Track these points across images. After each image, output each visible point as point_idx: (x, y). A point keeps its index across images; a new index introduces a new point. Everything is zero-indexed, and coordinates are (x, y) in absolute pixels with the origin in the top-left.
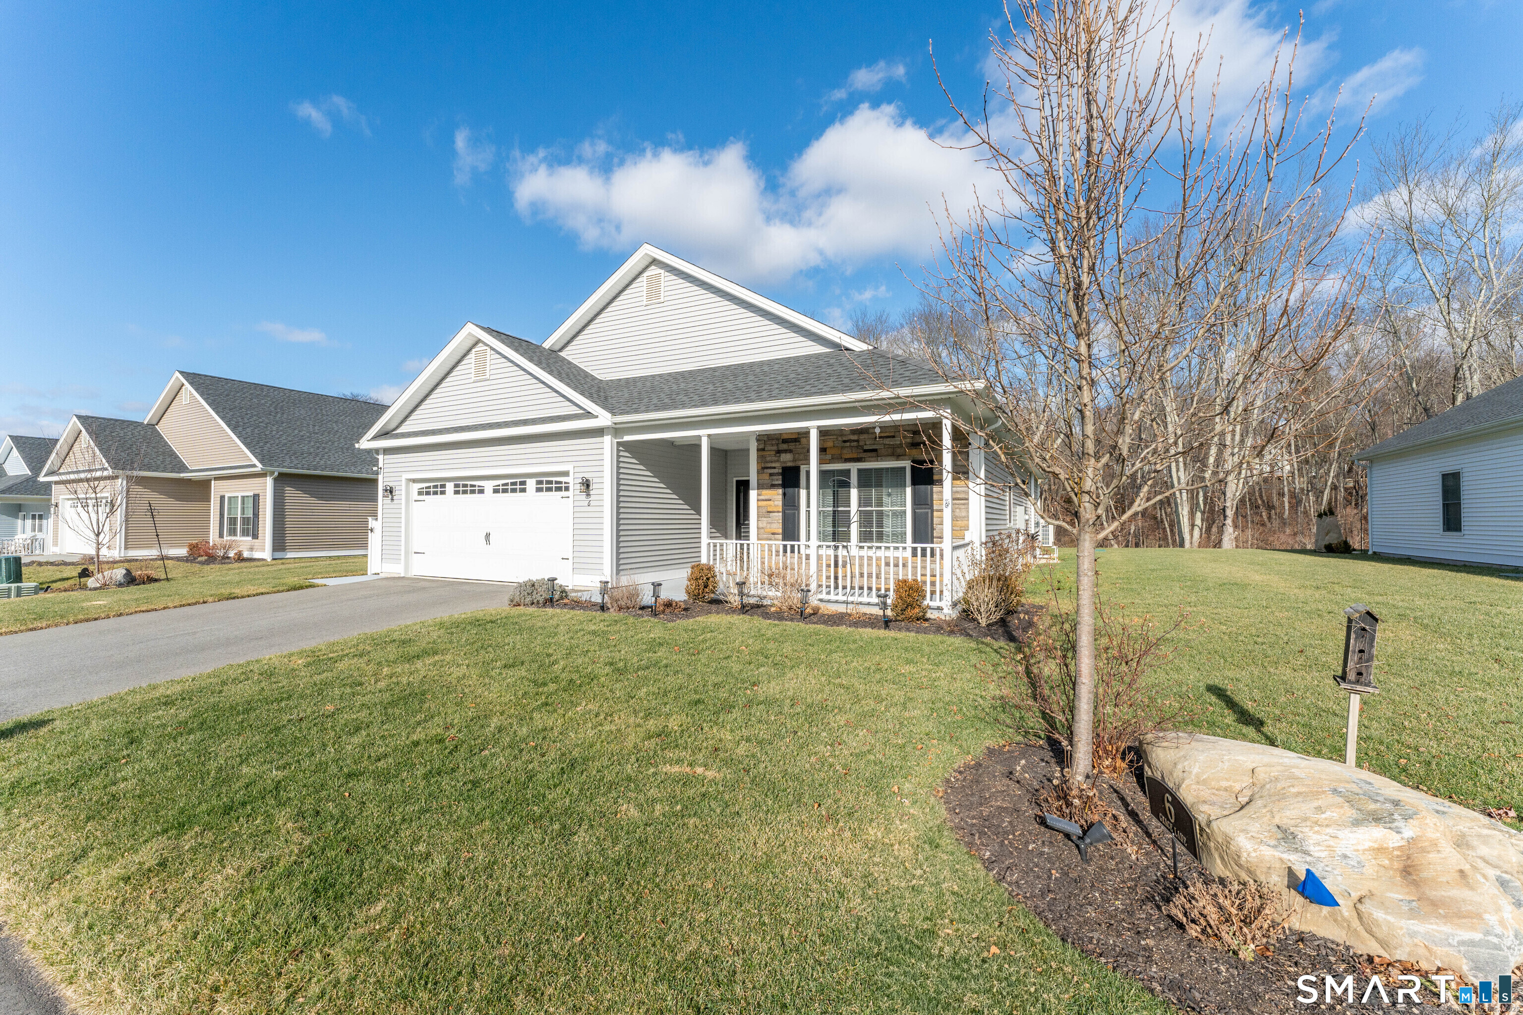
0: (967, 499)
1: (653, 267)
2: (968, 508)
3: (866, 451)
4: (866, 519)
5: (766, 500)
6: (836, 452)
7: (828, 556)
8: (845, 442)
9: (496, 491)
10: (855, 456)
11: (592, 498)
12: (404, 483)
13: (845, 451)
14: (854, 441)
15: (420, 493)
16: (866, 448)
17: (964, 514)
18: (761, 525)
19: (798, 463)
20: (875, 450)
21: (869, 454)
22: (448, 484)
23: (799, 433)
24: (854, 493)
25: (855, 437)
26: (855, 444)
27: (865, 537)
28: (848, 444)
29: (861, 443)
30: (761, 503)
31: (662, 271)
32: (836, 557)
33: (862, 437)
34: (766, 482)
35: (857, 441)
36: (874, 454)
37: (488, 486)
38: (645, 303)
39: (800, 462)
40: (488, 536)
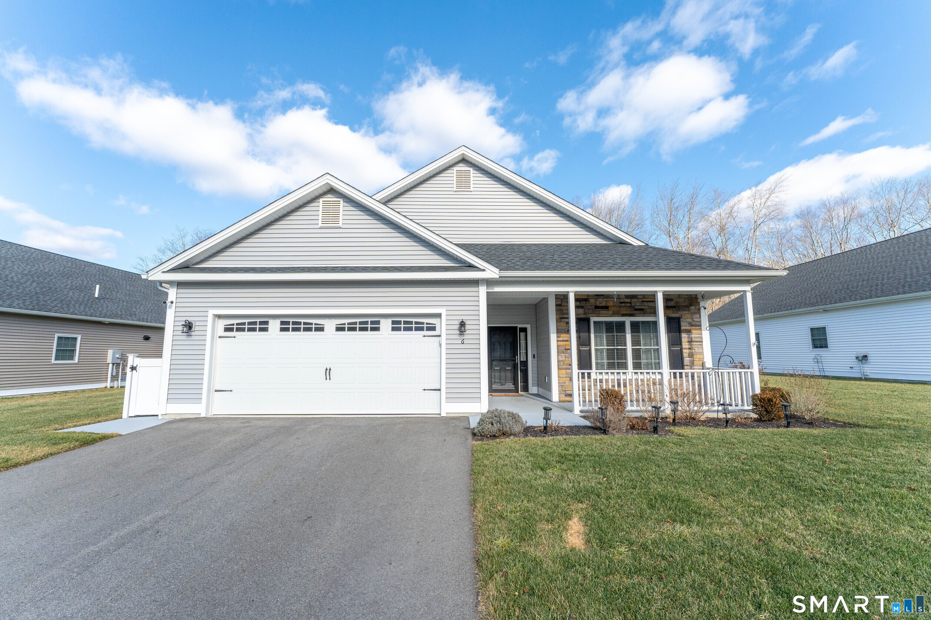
0: (702, 342)
1: (461, 165)
2: (702, 347)
3: (636, 310)
4: (637, 354)
5: (564, 341)
6: (615, 309)
7: (613, 380)
8: (621, 303)
9: (340, 329)
10: (629, 312)
11: (466, 337)
12: (210, 318)
13: (622, 309)
14: (628, 303)
15: (227, 329)
16: (636, 307)
17: (701, 351)
18: (560, 359)
19: (588, 316)
20: (642, 310)
21: (639, 312)
22: (271, 322)
23: (588, 295)
24: (629, 337)
25: (628, 300)
26: (629, 305)
27: (637, 366)
28: (624, 305)
29: (633, 304)
30: (560, 343)
31: (471, 169)
32: (619, 380)
33: (633, 300)
34: (564, 328)
35: (630, 303)
36: (641, 312)
37: (330, 325)
38: (455, 189)
39: (591, 315)
40: (328, 371)
